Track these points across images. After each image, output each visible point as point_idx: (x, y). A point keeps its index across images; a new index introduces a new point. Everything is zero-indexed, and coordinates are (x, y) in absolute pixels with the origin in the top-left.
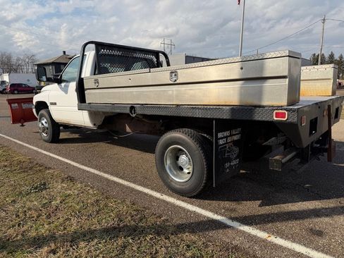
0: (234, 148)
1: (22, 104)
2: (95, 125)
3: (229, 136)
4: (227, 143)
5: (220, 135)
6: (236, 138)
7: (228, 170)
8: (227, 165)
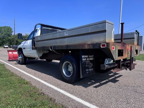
0: (91, 63)
1: (13, 52)
2: (39, 56)
3: (87, 58)
4: (87, 60)
5: (83, 57)
6: (91, 59)
7: (88, 73)
8: (87, 70)
